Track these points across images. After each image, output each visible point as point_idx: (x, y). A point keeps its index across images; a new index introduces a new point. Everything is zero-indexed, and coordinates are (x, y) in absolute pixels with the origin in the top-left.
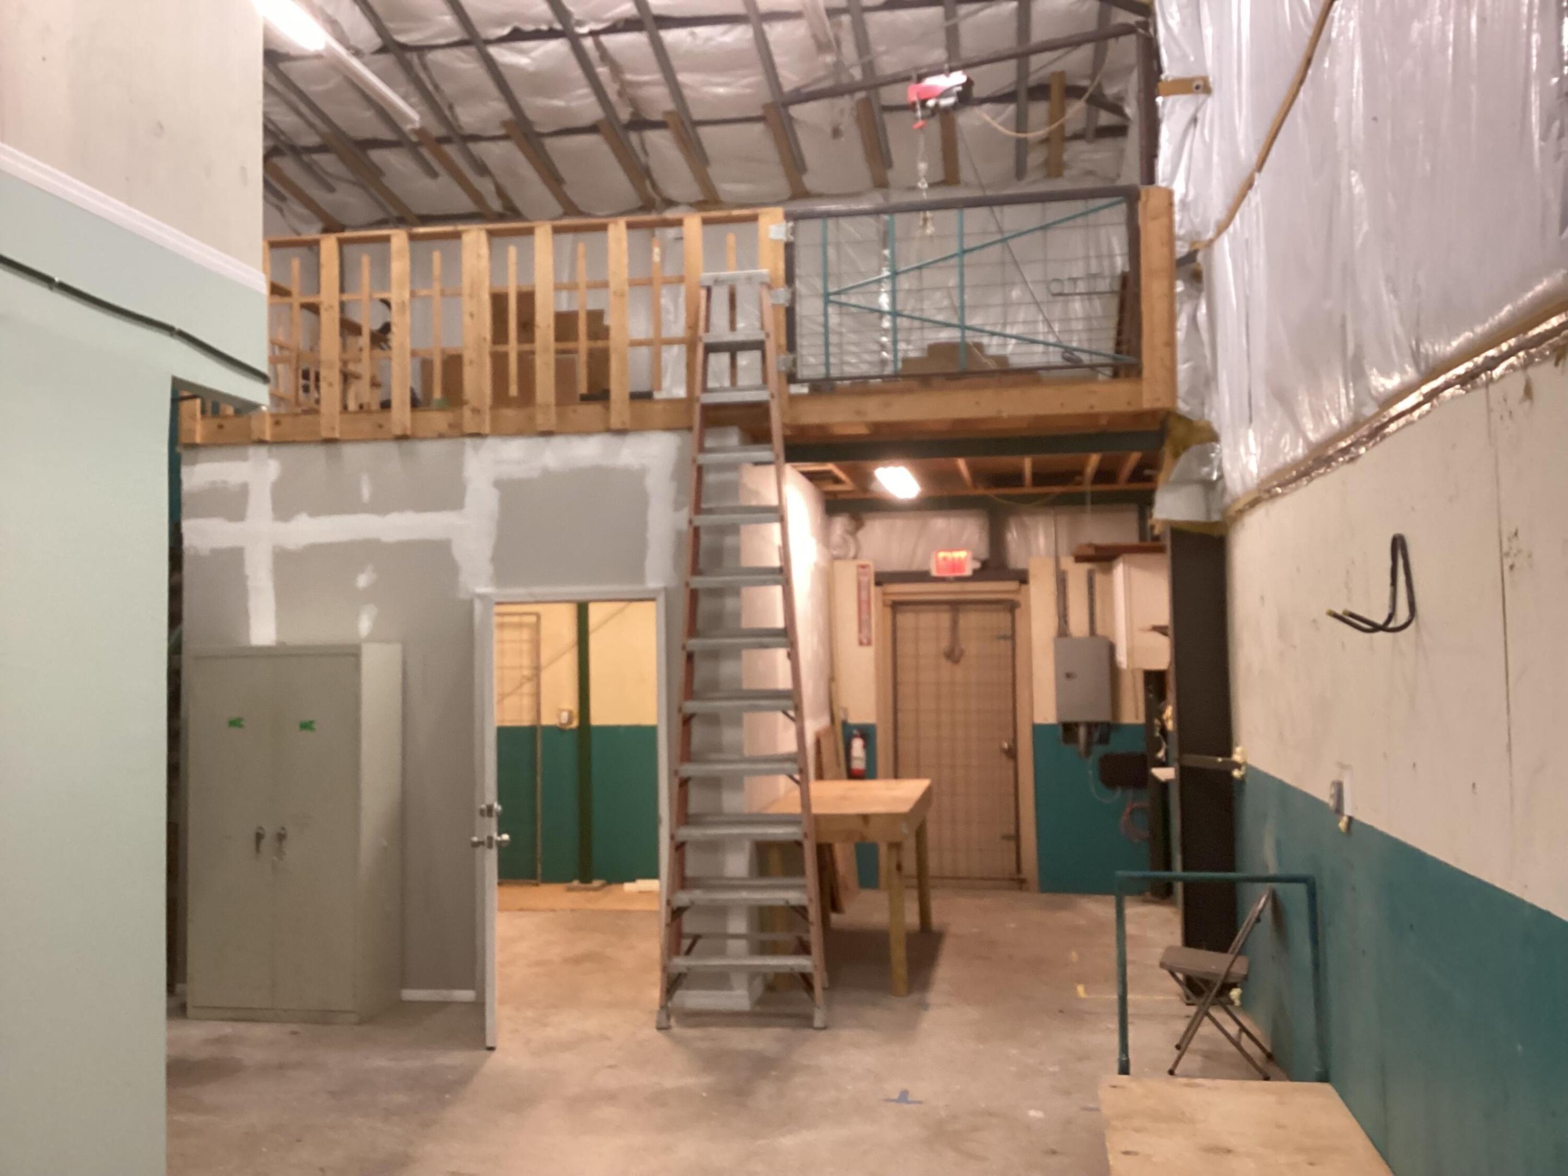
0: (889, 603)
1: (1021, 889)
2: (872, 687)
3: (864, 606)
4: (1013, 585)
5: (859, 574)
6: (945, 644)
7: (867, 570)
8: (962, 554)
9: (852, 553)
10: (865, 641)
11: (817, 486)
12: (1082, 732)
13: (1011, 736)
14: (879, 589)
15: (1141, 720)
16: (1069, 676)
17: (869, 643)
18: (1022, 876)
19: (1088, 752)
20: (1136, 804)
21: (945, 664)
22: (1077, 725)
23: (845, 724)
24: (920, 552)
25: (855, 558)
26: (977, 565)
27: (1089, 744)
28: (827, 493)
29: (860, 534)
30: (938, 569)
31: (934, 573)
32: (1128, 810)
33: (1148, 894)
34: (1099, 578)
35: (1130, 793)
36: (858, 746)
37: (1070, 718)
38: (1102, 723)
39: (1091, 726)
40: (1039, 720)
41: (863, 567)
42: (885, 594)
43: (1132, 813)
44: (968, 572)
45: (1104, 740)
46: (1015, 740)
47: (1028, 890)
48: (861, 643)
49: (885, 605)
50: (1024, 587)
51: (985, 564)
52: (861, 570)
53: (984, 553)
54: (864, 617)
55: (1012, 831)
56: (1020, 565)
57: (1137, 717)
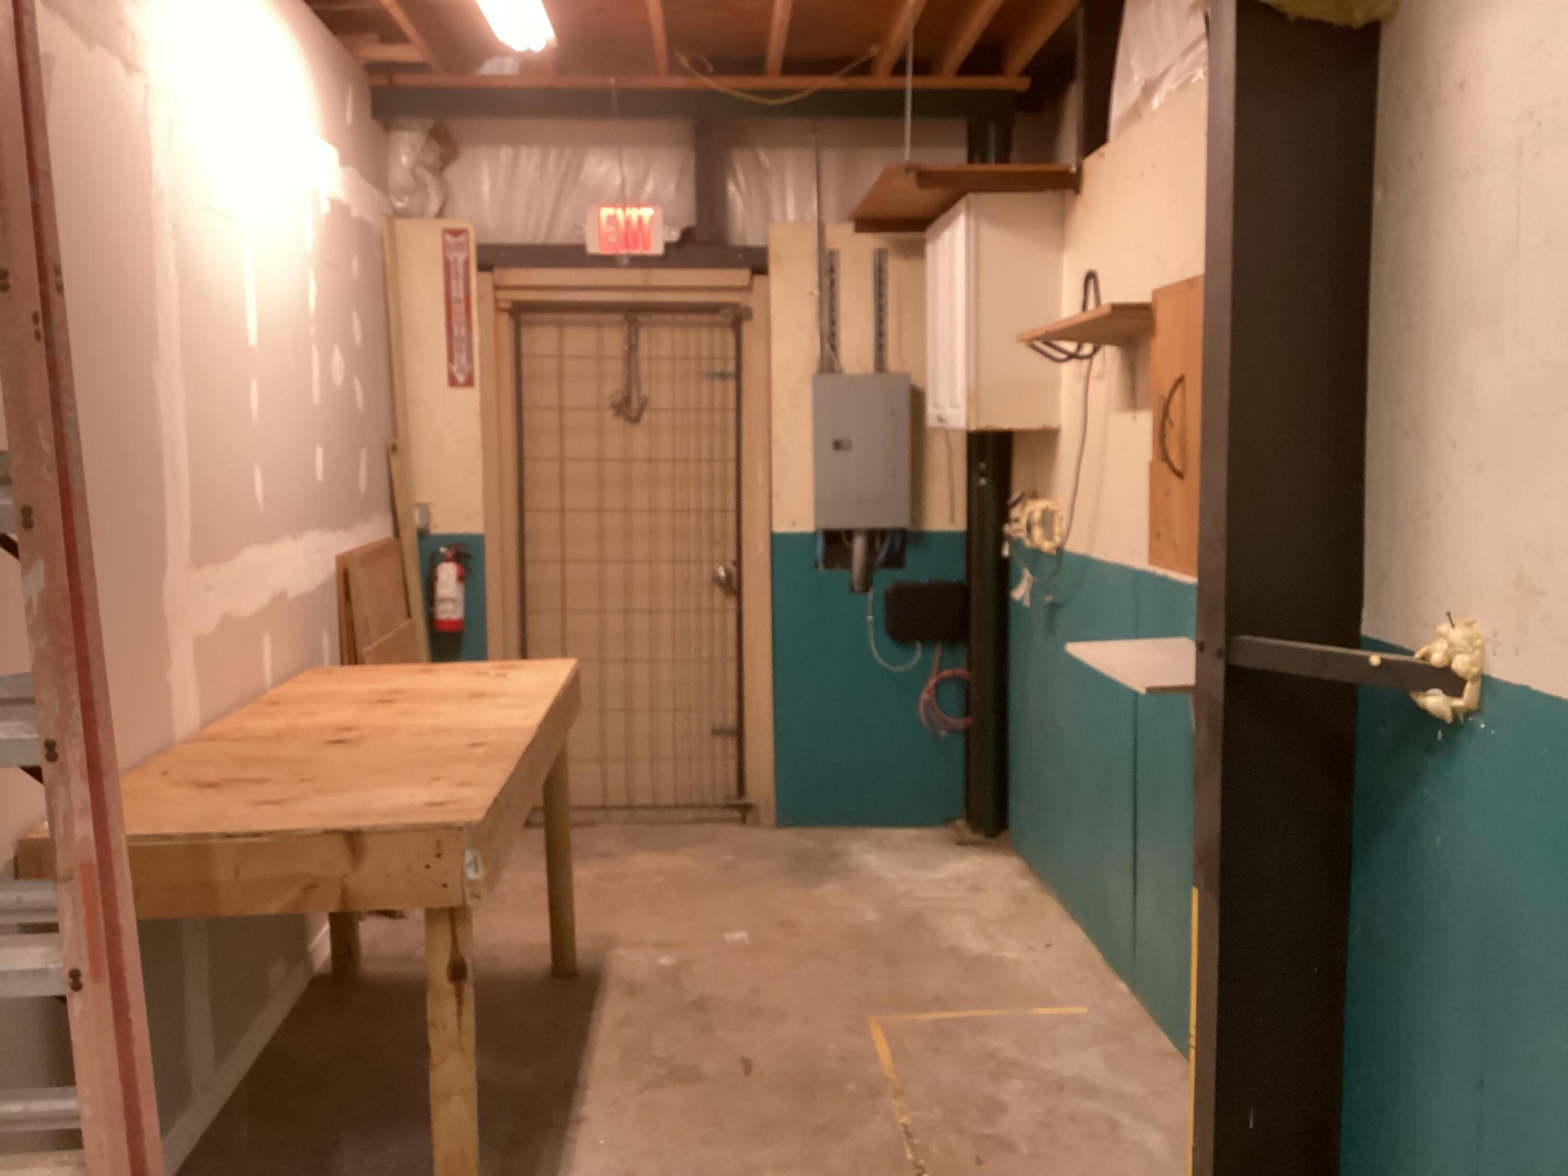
0: (507, 305)
1: (743, 821)
2: (477, 465)
3: (459, 309)
4: (740, 276)
5: (445, 246)
6: (613, 387)
7: (461, 238)
8: (647, 213)
9: (434, 205)
10: (461, 378)
11: (348, 47)
12: (859, 546)
13: (732, 555)
14: (487, 276)
15: (960, 525)
16: (838, 445)
17: (469, 382)
18: (746, 800)
19: (867, 584)
20: (947, 673)
21: (613, 423)
22: (850, 534)
23: (423, 534)
24: (567, 213)
25: (440, 214)
26: (675, 236)
27: (869, 567)
28: (373, 68)
29: (452, 173)
30: (603, 240)
31: (593, 248)
32: (932, 682)
33: (960, 823)
34: (896, 267)
35: (937, 653)
36: (447, 573)
37: (838, 523)
38: (894, 532)
39: (873, 536)
40: (781, 527)
41: (456, 233)
42: (497, 288)
43: (937, 686)
44: (657, 249)
45: (895, 560)
46: (738, 563)
47: (757, 823)
48: (453, 382)
49: (499, 310)
50: (758, 279)
51: (687, 235)
52: (450, 239)
53: (687, 217)
54: (460, 331)
55: (731, 719)
56: (753, 240)
57: (952, 520)
